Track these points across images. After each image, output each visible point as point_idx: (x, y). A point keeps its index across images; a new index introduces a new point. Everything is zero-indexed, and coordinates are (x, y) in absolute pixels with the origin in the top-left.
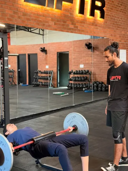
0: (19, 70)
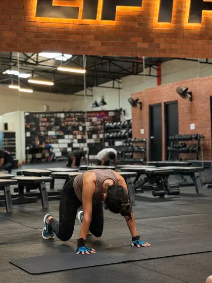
0: (152, 137)
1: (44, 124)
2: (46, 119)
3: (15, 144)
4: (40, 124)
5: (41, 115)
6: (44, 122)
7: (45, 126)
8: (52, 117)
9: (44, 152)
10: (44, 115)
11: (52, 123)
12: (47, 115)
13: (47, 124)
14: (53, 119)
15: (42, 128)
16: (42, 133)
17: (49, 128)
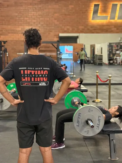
1: (115, 48)
2: (116, 46)
3: (102, 57)
4: (113, 48)
5: (114, 44)
6: (115, 47)
7: (115, 49)
8: (119, 45)
9: (114, 60)
10: (115, 44)
11: (119, 48)
12: (117, 44)
13: (117, 48)
14: (119, 46)
15: (114, 50)
16: (114, 52)
17: (117, 50)
